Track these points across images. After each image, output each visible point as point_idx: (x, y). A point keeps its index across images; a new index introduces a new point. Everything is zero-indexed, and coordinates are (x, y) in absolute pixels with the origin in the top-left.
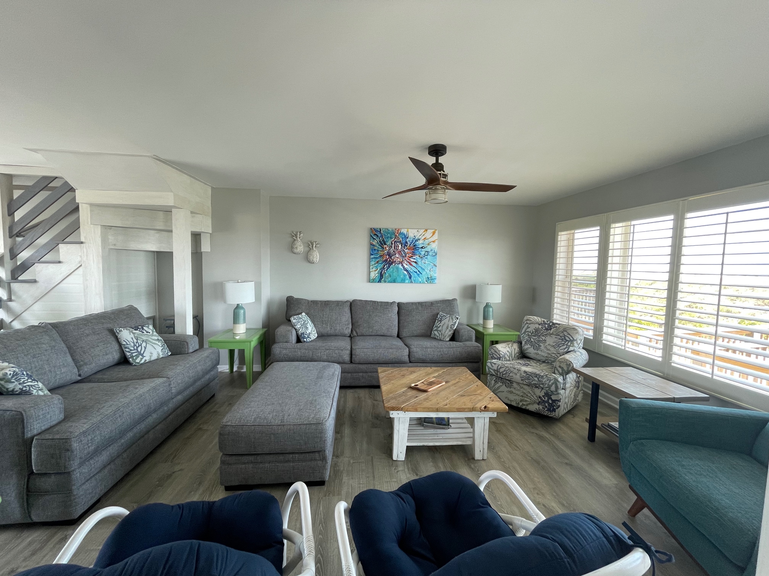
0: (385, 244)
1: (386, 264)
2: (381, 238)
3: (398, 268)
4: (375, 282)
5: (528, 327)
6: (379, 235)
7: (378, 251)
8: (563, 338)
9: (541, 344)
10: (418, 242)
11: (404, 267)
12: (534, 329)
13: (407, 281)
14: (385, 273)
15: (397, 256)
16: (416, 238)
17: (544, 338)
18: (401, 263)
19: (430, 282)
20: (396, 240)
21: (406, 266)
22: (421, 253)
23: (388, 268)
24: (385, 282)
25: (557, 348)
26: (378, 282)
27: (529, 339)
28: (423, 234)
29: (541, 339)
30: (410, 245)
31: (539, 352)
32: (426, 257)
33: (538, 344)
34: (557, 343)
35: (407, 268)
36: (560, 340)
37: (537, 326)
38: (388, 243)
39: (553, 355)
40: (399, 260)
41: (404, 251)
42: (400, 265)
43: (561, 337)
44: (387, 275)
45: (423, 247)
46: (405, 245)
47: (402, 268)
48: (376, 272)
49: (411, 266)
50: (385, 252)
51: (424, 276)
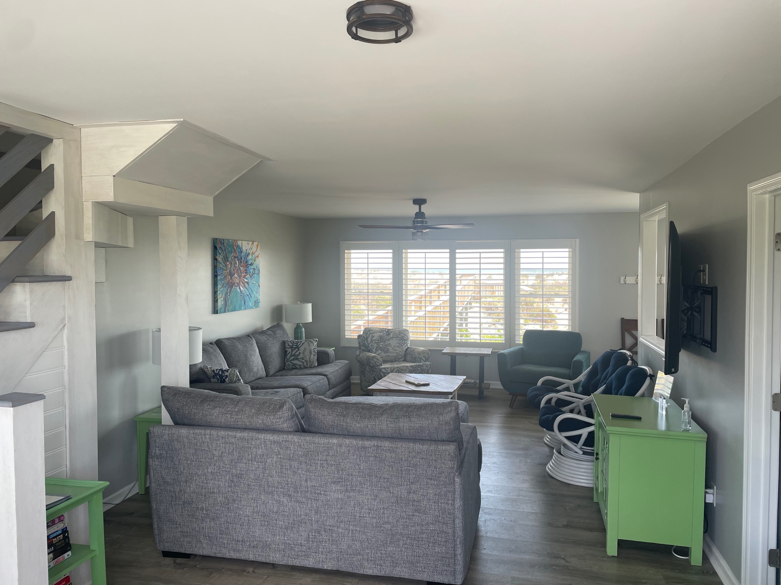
0: (228, 261)
1: (229, 288)
2: (224, 253)
3: (236, 291)
4: (222, 313)
5: (373, 337)
6: (223, 248)
7: (223, 269)
8: (402, 338)
9: (388, 347)
10: (248, 258)
11: (240, 290)
12: (378, 337)
13: (243, 308)
14: (228, 299)
15: (236, 275)
16: (247, 253)
17: (388, 342)
18: (239, 285)
19: (257, 306)
20: (234, 255)
21: (242, 288)
22: (250, 270)
23: (230, 292)
24: (228, 311)
25: (401, 347)
26: (224, 313)
27: (378, 346)
28: (251, 247)
29: (387, 344)
30: (244, 260)
31: (389, 354)
32: (254, 275)
33: (387, 348)
34: (400, 343)
35: (242, 290)
36: (401, 341)
37: (379, 334)
38: (230, 259)
39: (400, 353)
40: (237, 281)
41: (240, 269)
42: (238, 287)
43: (400, 338)
44: (230, 301)
45: (252, 263)
46: (240, 260)
47: (239, 292)
48: (222, 299)
49: (245, 288)
50: (228, 271)
51: (253, 300)
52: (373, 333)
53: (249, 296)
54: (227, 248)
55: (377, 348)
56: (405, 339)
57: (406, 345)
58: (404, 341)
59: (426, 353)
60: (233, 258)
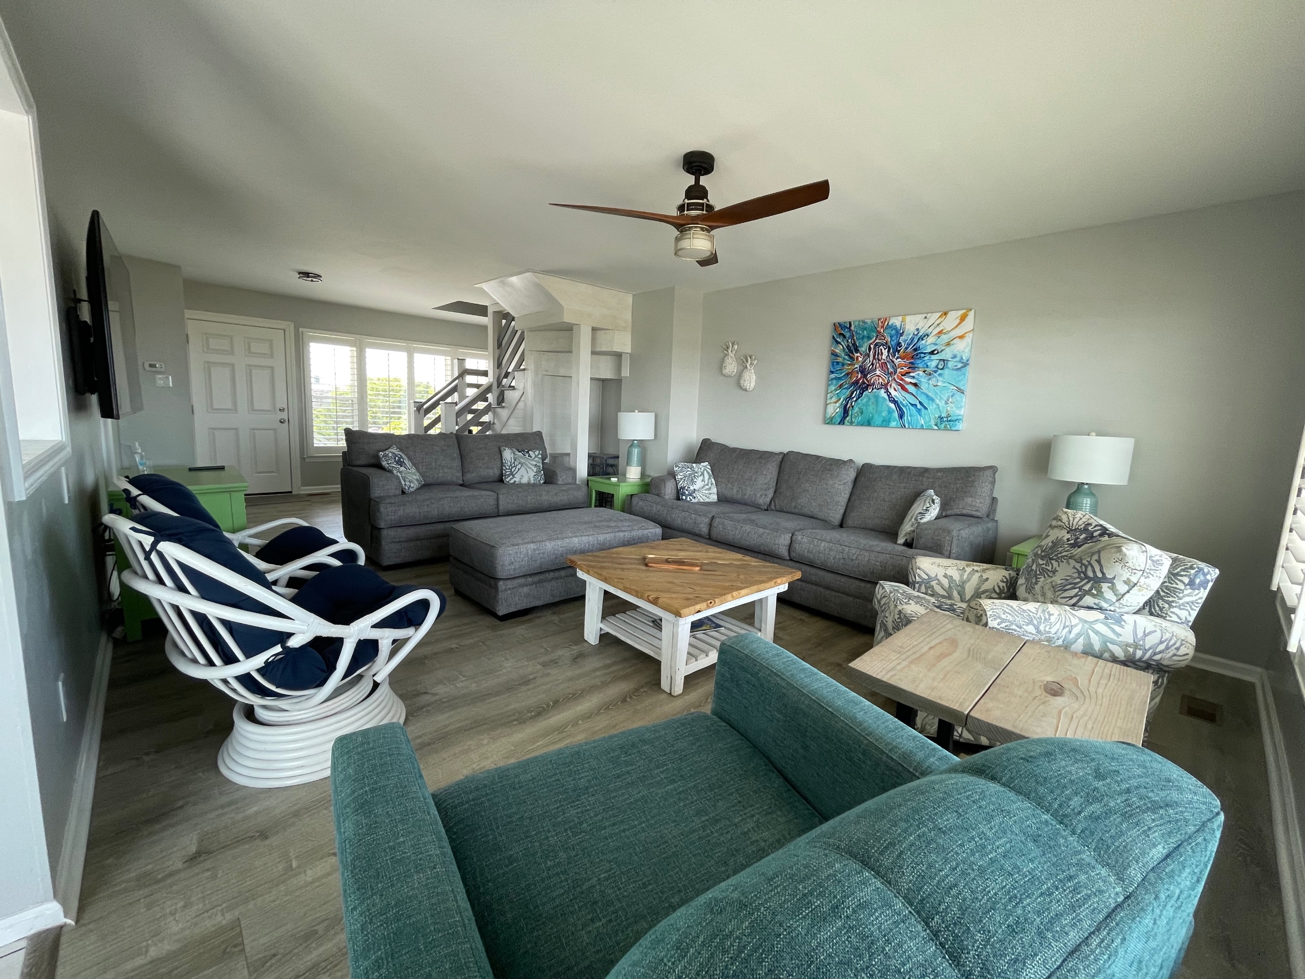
0: (857, 351)
1: (856, 390)
2: (850, 341)
3: (877, 397)
4: (834, 424)
6: (848, 335)
7: (843, 365)
8: (1084, 569)
9: (1041, 579)
10: (923, 342)
11: (889, 395)
12: (1053, 542)
13: (893, 424)
14: (853, 407)
15: (878, 372)
16: (920, 334)
17: (1055, 565)
18: (885, 386)
19: (945, 427)
20: (877, 341)
21: (893, 393)
22: (929, 364)
23: (859, 398)
24: (851, 423)
26: (839, 424)
27: (1031, 565)
28: (938, 322)
29: (1050, 568)
30: (907, 348)
32: (940, 371)
34: (1067, 580)
37: (1062, 534)
38: (863, 349)
41: (893, 362)
42: (883, 391)
43: (1083, 565)
44: (856, 409)
45: (935, 350)
46: (895, 349)
47: (887, 397)
48: (837, 405)
49: (904, 393)
50: (856, 366)
53: (919, 406)
54: (857, 333)
60: (872, 346)
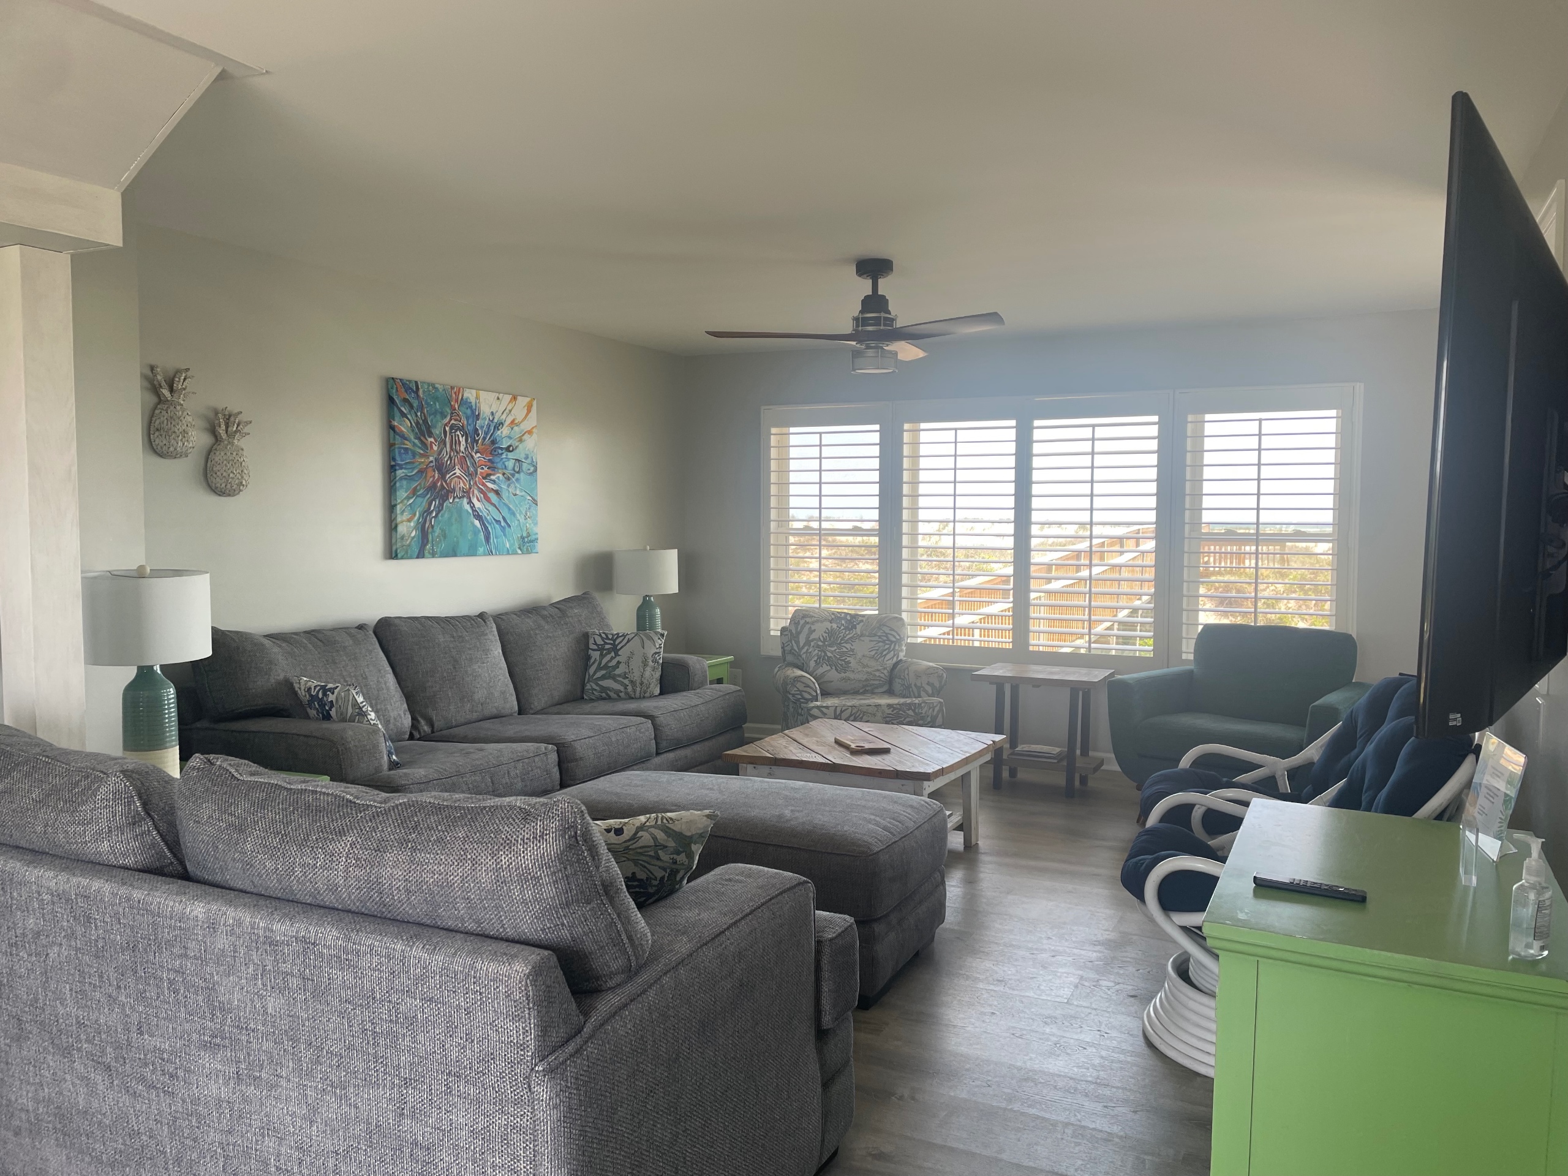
0: (430, 435)
1: (434, 499)
2: (419, 414)
4: (411, 558)
6: (415, 404)
7: (414, 454)
8: (885, 638)
10: (499, 432)
11: (473, 507)
13: (481, 550)
14: (433, 527)
15: (458, 472)
16: (496, 420)
18: (467, 494)
19: (527, 549)
20: (453, 422)
21: (477, 504)
22: (506, 463)
23: (440, 511)
24: (433, 555)
25: (880, 660)
26: (417, 558)
28: (509, 408)
30: (484, 439)
32: (517, 475)
34: (877, 650)
35: (479, 508)
36: (881, 644)
37: (828, 625)
38: (436, 431)
40: (462, 485)
41: (472, 457)
44: (437, 531)
45: (510, 446)
47: (470, 511)
48: (412, 524)
50: (431, 459)
51: (515, 533)
52: (813, 623)
53: (503, 524)
54: (428, 404)
55: (819, 658)
56: (894, 639)
57: (894, 655)
58: (891, 645)
59: (936, 675)
